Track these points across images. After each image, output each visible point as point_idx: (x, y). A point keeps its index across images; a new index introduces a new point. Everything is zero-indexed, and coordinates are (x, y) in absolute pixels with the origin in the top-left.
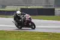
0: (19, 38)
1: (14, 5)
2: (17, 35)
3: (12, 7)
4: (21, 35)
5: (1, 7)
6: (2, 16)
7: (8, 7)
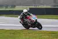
0: (28, 37)
1: (23, 5)
2: (26, 34)
3: (21, 6)
4: (30, 34)
5: (10, 7)
6: (11, 15)
7: (17, 6)
